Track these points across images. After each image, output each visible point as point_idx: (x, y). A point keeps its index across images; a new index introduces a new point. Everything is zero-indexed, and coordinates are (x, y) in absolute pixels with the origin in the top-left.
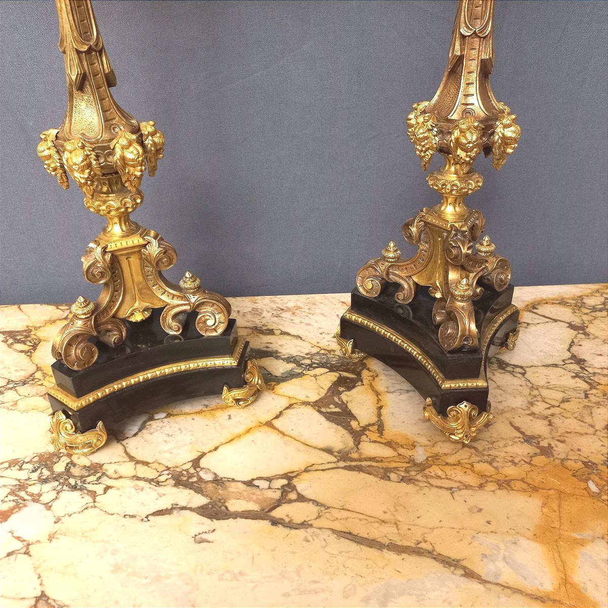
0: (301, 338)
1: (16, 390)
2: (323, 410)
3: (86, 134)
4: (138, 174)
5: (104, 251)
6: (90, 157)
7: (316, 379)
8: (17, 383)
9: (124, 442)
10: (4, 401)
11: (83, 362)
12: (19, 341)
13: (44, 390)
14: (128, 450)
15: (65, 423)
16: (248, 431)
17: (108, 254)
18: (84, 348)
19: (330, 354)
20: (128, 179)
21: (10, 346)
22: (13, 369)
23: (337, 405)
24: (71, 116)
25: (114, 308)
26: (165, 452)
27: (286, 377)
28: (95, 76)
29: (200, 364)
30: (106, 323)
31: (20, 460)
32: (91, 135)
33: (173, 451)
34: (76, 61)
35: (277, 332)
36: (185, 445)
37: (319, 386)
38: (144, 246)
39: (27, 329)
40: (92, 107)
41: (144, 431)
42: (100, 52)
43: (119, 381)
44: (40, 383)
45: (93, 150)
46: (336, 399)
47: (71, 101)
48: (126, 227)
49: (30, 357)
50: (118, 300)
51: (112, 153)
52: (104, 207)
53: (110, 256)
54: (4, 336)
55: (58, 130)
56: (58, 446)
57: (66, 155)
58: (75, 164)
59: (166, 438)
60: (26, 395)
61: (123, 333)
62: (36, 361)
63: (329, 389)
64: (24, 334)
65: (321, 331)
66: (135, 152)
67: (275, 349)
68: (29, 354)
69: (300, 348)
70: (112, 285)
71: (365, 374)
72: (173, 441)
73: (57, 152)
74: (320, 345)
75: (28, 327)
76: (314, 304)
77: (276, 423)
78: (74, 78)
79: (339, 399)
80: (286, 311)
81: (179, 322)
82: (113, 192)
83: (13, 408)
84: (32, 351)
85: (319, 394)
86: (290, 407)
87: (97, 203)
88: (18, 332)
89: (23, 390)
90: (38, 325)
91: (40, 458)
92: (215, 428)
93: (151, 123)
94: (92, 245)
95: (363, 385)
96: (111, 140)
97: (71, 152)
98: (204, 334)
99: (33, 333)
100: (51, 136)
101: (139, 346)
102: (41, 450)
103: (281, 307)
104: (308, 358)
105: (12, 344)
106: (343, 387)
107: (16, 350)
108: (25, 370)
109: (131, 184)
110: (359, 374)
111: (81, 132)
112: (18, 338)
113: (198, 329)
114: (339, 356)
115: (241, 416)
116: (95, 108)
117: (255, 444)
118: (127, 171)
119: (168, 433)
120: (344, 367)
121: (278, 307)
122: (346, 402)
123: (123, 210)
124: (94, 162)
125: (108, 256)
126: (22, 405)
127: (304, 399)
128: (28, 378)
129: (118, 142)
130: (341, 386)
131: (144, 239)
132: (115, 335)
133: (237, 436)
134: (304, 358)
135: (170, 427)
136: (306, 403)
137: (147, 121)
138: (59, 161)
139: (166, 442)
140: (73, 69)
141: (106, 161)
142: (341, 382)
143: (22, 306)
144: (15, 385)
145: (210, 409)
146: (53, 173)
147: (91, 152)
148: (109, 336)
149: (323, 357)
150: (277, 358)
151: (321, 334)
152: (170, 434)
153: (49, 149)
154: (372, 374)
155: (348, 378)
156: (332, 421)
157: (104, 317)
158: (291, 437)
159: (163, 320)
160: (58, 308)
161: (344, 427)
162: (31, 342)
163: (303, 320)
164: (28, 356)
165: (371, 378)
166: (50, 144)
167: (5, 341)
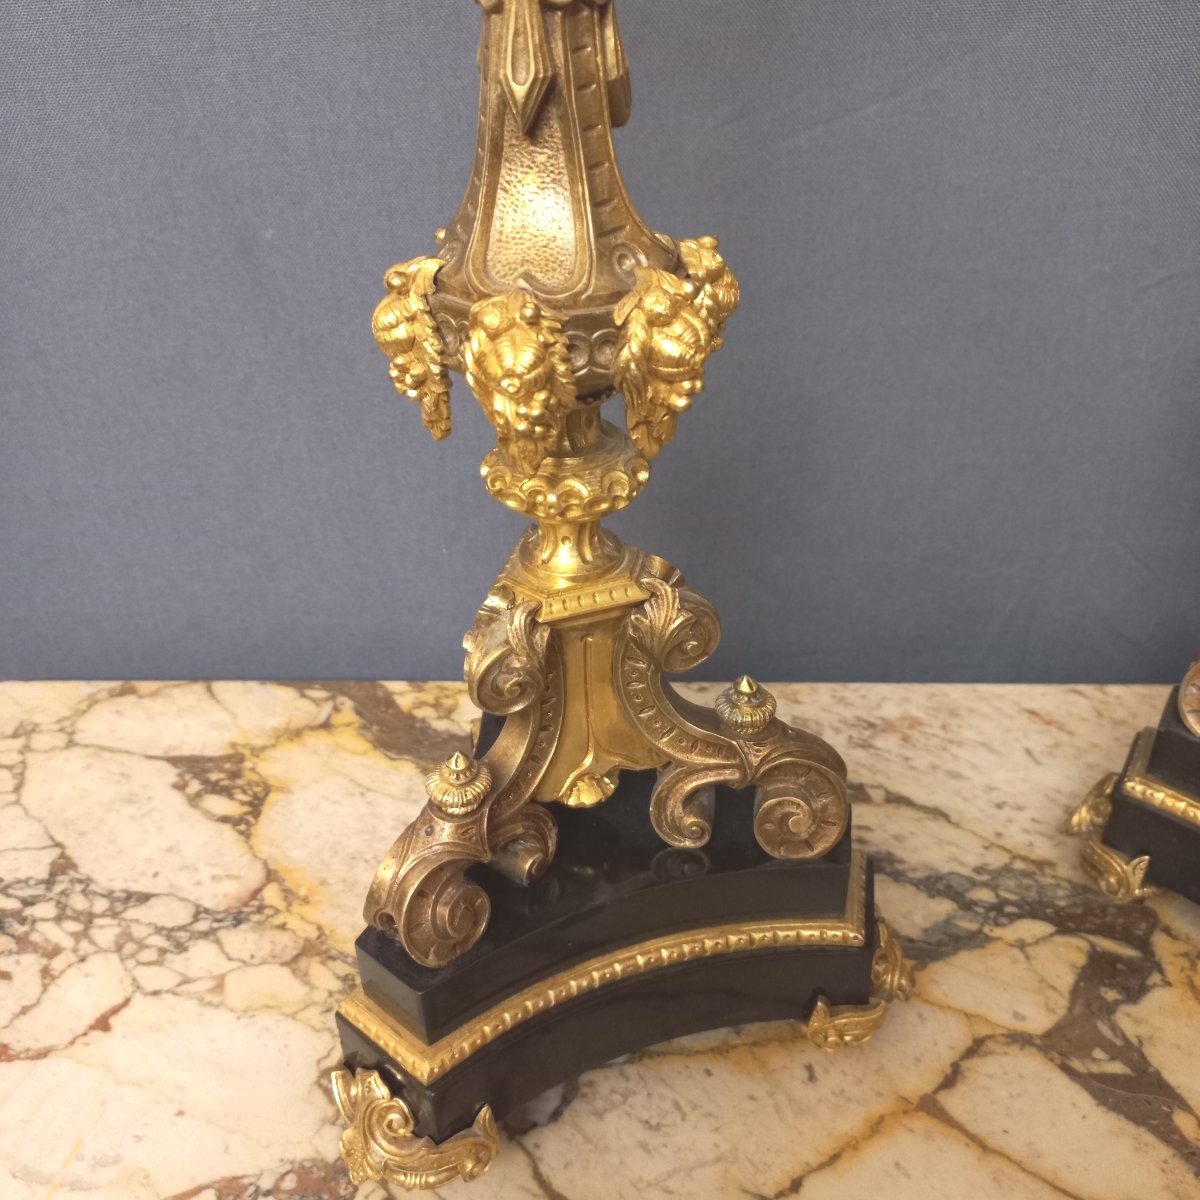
0: (946, 817)
1: (218, 942)
2: (1076, 1064)
3: (539, 276)
4: (681, 402)
5: (533, 624)
6: (552, 349)
7: (1028, 957)
8: (219, 916)
9: (530, 1140)
10: (191, 973)
11: (452, 942)
12: (215, 788)
13: (291, 944)
14: (544, 1169)
15: (389, 1109)
16: (876, 1127)
17: (540, 629)
18: (458, 901)
19: (1044, 875)
20: (646, 417)
21: (194, 800)
22: (205, 873)
23: (1114, 1053)
24: (488, 217)
25: (534, 777)
26: (649, 1185)
27: (940, 944)
28: (580, 88)
29: (757, 936)
30: (513, 820)
31: (246, 1181)
32: (553, 279)
33: (673, 1184)
34: (533, 39)
35: (877, 795)
36: (702, 1164)
37: (1042, 980)
38: (638, 605)
39: (230, 751)
40: (559, 189)
41: (578, 1105)
42: (603, 10)
43: (538, 987)
44: (278, 920)
45: (561, 331)
46: (1104, 1029)
47: (495, 170)
48: (593, 550)
49: (246, 835)
50: (547, 754)
51: (616, 336)
52: (552, 498)
53: (546, 635)
54: (177, 771)
55: (442, 262)
56: (364, 1170)
57: (478, 340)
58: (510, 374)
59: (643, 1135)
60: (245, 956)
61: (550, 844)
62: (264, 851)
63: (1075, 992)
64: (228, 766)
65: (996, 797)
66: (688, 337)
67: (884, 848)
68: (242, 827)
69: (954, 849)
70: (538, 714)
71: (1161, 944)
72: (665, 1146)
73: (437, 330)
74: (1008, 843)
75: (234, 745)
76: (954, 713)
77: (952, 1101)
78: (520, 91)
79: (1114, 1028)
80: (884, 731)
81: (702, 812)
82: (575, 452)
83: (215, 999)
84: (251, 818)
85: (1051, 1011)
86: (976, 1048)
87: (528, 485)
88: (210, 759)
89: (239, 941)
90: (259, 742)
91: (300, 1180)
92: (778, 1110)
93: (707, 240)
94: (494, 601)
95: (1169, 984)
96: (617, 296)
97: (494, 336)
98: (775, 854)
99: (248, 764)
100: (419, 280)
101: (576, 869)
102: (302, 1153)
103: (865, 715)
104: (985, 885)
105: (198, 795)
106: (1111, 986)
107: (209, 815)
108: (237, 878)
109: (650, 433)
110: (1144, 945)
111: (521, 270)
112: (214, 776)
113: (760, 839)
114: (1069, 881)
115: (844, 1072)
116: (567, 194)
117: (907, 1176)
118: (650, 395)
119: (645, 1116)
120: (1098, 921)
121: (859, 719)
122: (1135, 1041)
123: (604, 506)
124: (562, 368)
125: (542, 637)
126: (238, 987)
127: (1009, 1022)
128: (246, 904)
129: (639, 306)
130: (1105, 985)
131: (640, 585)
132: (530, 852)
133: (848, 1144)
134: (974, 884)
135: (649, 1095)
136: (1020, 1039)
137: (696, 237)
138: (438, 358)
139: (644, 1147)
140: (522, 65)
141: (592, 362)
142: (1098, 969)
143: (219, 687)
144: (216, 925)
145: (749, 1040)
146: (413, 393)
147: (557, 335)
148: (516, 854)
149: (1026, 881)
150: (897, 877)
151: (999, 806)
152: (653, 1122)
153: (411, 319)
154: (1182, 947)
155: (1118, 958)
156: (1115, 1108)
157: (510, 805)
158: (1008, 1158)
159: (658, 806)
160: (304, 696)
161: (1155, 1131)
162: (244, 792)
163: (937, 762)
164: (241, 833)
165: (1186, 963)
166: (415, 304)
167: (180, 787)
